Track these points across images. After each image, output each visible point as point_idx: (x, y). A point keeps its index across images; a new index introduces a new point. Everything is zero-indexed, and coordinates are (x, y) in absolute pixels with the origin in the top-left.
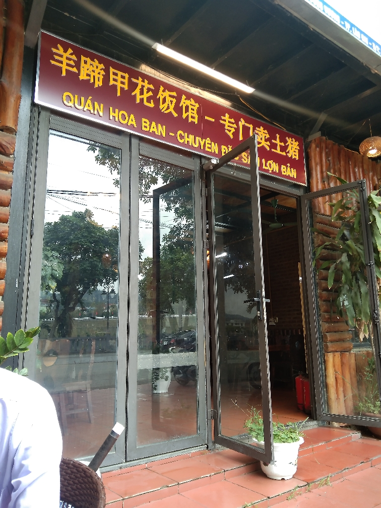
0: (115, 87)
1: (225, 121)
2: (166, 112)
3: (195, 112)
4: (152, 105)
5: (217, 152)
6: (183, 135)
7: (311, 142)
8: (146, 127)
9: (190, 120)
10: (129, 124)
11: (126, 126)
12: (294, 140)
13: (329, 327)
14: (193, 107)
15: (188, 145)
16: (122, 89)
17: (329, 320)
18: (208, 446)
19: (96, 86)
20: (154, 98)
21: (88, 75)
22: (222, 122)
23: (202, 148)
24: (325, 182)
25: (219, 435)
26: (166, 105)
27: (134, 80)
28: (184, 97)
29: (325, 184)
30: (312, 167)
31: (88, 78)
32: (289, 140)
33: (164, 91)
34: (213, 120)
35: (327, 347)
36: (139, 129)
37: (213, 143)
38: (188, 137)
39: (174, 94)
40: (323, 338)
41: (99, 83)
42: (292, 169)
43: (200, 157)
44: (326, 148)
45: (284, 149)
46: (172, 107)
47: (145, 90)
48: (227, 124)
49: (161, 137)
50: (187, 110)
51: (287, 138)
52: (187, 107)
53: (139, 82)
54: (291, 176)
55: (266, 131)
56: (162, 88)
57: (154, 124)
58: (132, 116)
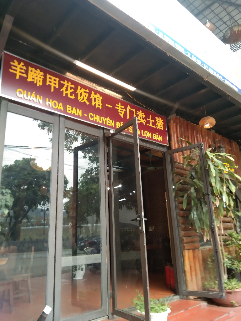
0: (50, 86)
1: (118, 107)
2: (82, 102)
3: (100, 101)
4: (73, 97)
5: (114, 126)
6: (93, 115)
7: (170, 119)
8: (69, 110)
9: (97, 106)
10: (59, 109)
11: (57, 110)
12: (160, 118)
13: (185, 234)
14: (99, 99)
15: (96, 122)
16: (55, 87)
17: (185, 229)
18: (108, 316)
19: (38, 85)
20: (75, 93)
21: (33, 79)
22: (116, 108)
23: (105, 123)
24: (180, 143)
25: (116, 309)
26: (82, 98)
27: (62, 82)
28: (93, 93)
29: (179, 145)
30: (171, 134)
31: (33, 80)
32: (157, 119)
33: (81, 89)
34: (111, 107)
35: (184, 246)
36: (65, 111)
37: (111, 121)
38: (96, 117)
39: (87, 91)
40: (181, 241)
41: (40, 84)
42: (159, 136)
43: (103, 129)
44: (180, 123)
45: (154, 124)
46: (86, 98)
47: (69, 88)
48: (119, 109)
49: (79, 117)
50: (95, 101)
51: (156, 117)
52: (95, 99)
53: (65, 83)
54: (159, 140)
55: (143, 113)
56: (79, 87)
57: (74, 109)
58: (61, 104)
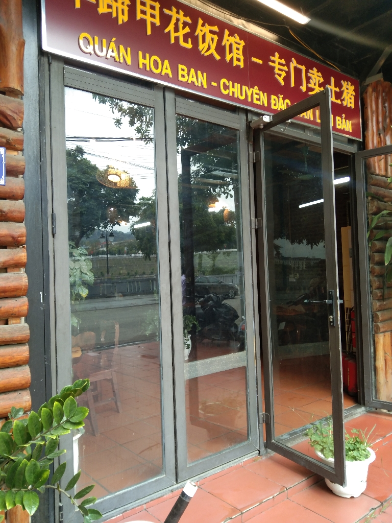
0: (144, 22)
1: (274, 62)
2: (207, 54)
3: (240, 52)
4: (189, 46)
5: (266, 105)
6: (227, 84)
7: (368, 85)
8: (183, 76)
9: (235, 63)
10: (163, 74)
11: (159, 76)
12: (350, 83)
13: (380, 306)
14: (238, 46)
16: (153, 24)
18: (259, 452)
19: (120, 22)
20: (191, 36)
21: (109, 6)
22: (271, 64)
23: (249, 100)
24: (381, 135)
25: (273, 441)
26: (206, 45)
27: (166, 11)
28: (227, 32)
29: (380, 138)
30: (368, 116)
31: (109, 10)
32: (345, 84)
33: (203, 25)
34: (260, 62)
35: (378, 328)
36: (175, 80)
37: (261, 93)
38: (233, 87)
39: (215, 29)
40: (374, 317)
41: (123, 18)
42: (347, 121)
43: (246, 112)
44: (383, 91)
45: (339, 95)
46: (213, 46)
47: (181, 26)
48: (277, 66)
49: (201, 88)
50: (231, 52)
51: (342, 82)
52: (231, 46)
53: (173, 13)
54: (346, 130)
55: (320, 74)
56: (201, 21)
57: (192, 71)
58: (166, 62)
